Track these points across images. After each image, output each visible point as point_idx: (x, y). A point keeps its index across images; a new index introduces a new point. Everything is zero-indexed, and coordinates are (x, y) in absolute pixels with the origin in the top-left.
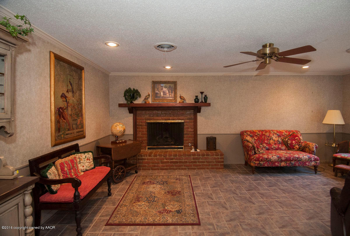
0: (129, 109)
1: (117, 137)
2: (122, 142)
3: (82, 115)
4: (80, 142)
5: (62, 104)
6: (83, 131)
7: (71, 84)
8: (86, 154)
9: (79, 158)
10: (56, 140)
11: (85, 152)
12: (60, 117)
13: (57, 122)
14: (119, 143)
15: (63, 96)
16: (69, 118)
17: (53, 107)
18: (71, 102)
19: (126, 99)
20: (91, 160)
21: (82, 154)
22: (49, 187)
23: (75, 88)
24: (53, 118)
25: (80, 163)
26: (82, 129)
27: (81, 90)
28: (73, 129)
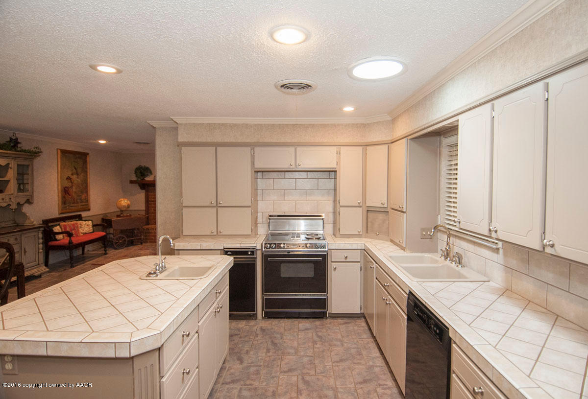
0: (140, 186)
1: (122, 211)
2: (127, 216)
3: (87, 192)
4: (84, 214)
5: (67, 184)
6: (88, 205)
7: (76, 169)
8: (86, 222)
9: (80, 224)
10: (62, 210)
11: (85, 221)
12: (66, 194)
13: (64, 197)
14: (124, 216)
15: (69, 178)
16: (73, 195)
17: (60, 187)
18: (75, 182)
19: (137, 176)
20: (91, 227)
21: (83, 222)
22: (55, 237)
23: (79, 171)
24: (60, 194)
25: (81, 228)
26: (87, 204)
27: (86, 172)
28: (77, 203)
